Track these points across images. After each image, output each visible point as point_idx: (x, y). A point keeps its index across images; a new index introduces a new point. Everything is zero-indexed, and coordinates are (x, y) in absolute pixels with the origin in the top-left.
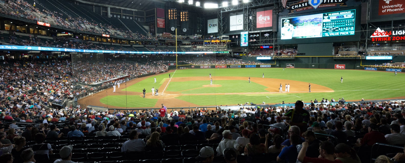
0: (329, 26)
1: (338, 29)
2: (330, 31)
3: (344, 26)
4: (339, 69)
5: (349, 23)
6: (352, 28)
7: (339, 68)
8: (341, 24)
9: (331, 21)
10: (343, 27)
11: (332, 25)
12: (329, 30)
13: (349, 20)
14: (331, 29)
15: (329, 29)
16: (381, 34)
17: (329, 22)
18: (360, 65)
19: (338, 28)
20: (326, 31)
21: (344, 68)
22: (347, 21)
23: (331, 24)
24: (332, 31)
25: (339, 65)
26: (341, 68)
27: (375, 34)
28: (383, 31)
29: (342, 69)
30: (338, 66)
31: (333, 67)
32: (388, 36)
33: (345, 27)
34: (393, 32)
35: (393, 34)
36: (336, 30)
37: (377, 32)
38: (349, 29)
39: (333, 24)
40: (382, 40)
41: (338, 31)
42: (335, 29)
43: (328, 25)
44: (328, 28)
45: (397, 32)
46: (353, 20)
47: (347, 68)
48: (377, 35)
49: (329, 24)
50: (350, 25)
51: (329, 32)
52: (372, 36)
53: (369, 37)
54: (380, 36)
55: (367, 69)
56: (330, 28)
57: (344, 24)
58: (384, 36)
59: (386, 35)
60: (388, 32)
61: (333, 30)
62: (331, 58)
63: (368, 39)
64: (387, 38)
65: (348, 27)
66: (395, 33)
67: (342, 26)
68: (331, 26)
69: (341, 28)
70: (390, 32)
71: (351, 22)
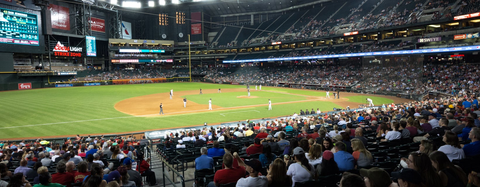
0: (6, 29)
1: (18, 35)
2: (9, 36)
3: (26, 32)
4: (25, 89)
5: (31, 30)
6: (36, 38)
7: (24, 87)
8: (23, 30)
9: (8, 22)
10: (25, 34)
11: (11, 28)
12: (7, 35)
13: (31, 27)
14: (9, 33)
15: (7, 33)
16: (62, 48)
17: (6, 23)
18: (48, 83)
19: (19, 33)
20: (2, 35)
21: (30, 87)
22: (28, 26)
23: (9, 26)
24: (10, 36)
25: (24, 85)
26: (27, 87)
27: (57, 48)
28: (62, 46)
29: (28, 89)
30: (22, 86)
31: (16, 88)
32: (67, 51)
33: (28, 34)
34: (71, 48)
35: (71, 50)
36: (16, 36)
37: (58, 46)
38: (32, 38)
39: (12, 26)
40: (63, 55)
41: (19, 38)
42: (15, 34)
43: (5, 27)
44: (4, 31)
45: (73, 48)
46: (35, 27)
47: (34, 87)
48: (59, 49)
49: (6, 25)
50: (32, 32)
51: (7, 37)
52: (54, 50)
53: (52, 51)
54: (61, 50)
55: (59, 86)
56: (8, 31)
57: (25, 30)
58: (64, 51)
59: (65, 50)
60: (67, 47)
61: (12, 35)
62: (11, 75)
63: (51, 53)
64: (66, 53)
65: (31, 34)
66: (72, 49)
67: (23, 32)
68: (9, 29)
69: (22, 34)
70: (68, 47)
71: (33, 28)
